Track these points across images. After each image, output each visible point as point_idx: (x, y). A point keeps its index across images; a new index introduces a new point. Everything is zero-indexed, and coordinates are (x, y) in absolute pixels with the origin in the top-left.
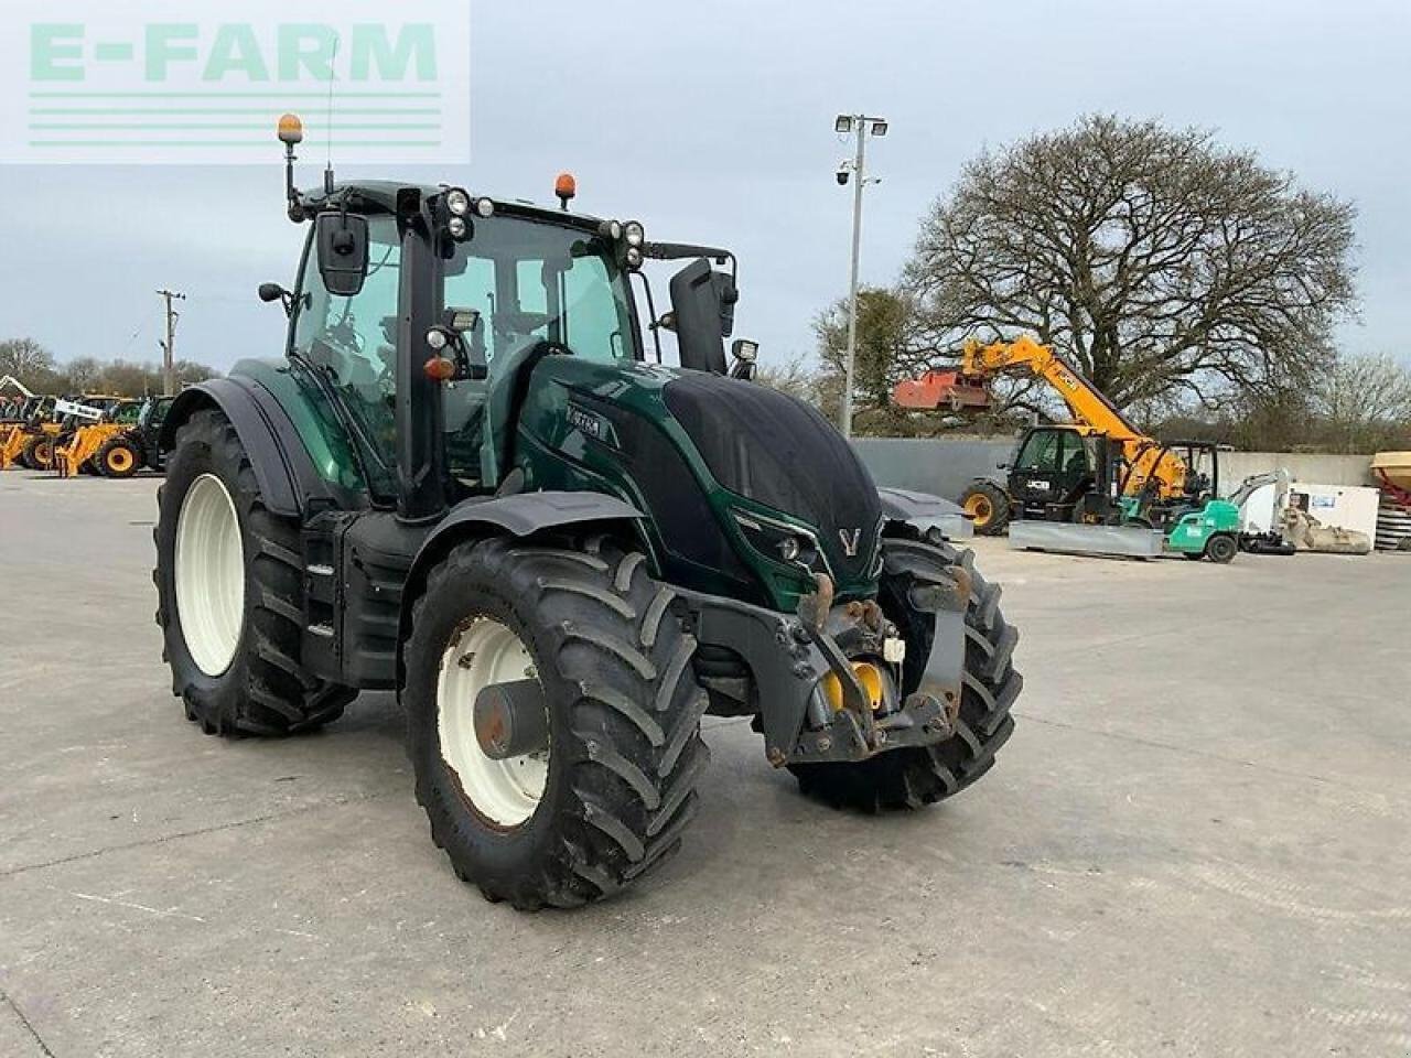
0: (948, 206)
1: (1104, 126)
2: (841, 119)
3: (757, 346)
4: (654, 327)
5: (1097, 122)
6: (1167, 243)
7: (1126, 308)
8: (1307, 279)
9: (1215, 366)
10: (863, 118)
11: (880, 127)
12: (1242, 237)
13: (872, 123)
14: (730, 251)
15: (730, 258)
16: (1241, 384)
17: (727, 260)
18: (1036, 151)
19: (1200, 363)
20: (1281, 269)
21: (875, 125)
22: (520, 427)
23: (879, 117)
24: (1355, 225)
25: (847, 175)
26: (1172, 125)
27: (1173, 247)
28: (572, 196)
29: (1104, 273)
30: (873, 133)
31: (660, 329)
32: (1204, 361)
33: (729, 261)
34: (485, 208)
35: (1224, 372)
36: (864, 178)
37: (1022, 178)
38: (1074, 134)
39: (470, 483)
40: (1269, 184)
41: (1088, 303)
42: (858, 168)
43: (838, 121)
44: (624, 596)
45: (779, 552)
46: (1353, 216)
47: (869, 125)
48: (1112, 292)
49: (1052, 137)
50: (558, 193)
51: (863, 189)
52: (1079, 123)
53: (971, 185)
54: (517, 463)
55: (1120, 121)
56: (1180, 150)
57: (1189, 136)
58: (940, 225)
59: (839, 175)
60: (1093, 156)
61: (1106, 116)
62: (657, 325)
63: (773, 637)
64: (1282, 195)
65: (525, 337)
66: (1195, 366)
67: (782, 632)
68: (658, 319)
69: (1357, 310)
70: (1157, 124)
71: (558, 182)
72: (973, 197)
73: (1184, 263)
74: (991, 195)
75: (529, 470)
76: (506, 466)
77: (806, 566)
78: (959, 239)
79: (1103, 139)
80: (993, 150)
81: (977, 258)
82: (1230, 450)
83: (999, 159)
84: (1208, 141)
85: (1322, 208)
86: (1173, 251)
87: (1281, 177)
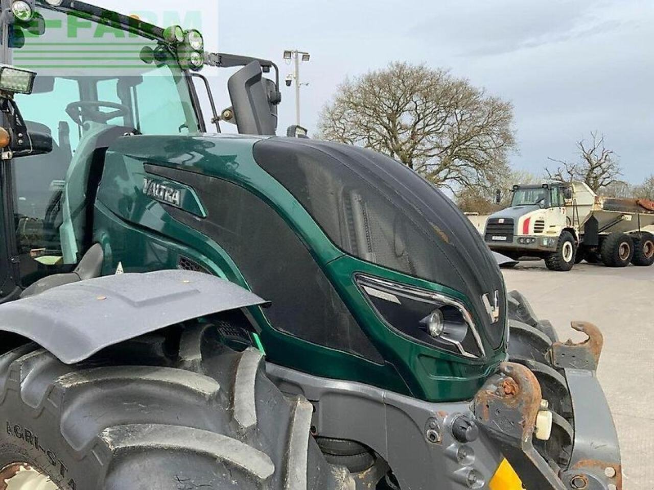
0: (331, 106)
1: (402, 68)
2: (286, 52)
4: (216, 120)
5: (397, 66)
6: (431, 123)
7: (415, 152)
8: (494, 136)
9: (454, 178)
10: (297, 52)
11: (306, 57)
12: (463, 119)
13: (302, 55)
14: (273, 62)
15: (273, 67)
16: (466, 186)
17: (270, 69)
18: (369, 79)
19: (448, 177)
20: (482, 133)
21: (303, 56)
22: (97, 204)
23: (307, 52)
24: (513, 112)
25: (290, 81)
26: (432, 67)
27: (434, 123)
29: (403, 137)
30: (303, 60)
31: (222, 122)
32: (449, 176)
33: (272, 69)
35: (458, 181)
36: (300, 83)
37: (365, 92)
38: (387, 71)
39: (50, 260)
40: (474, 94)
41: (397, 152)
42: (297, 78)
43: (284, 53)
44: (249, 436)
45: (426, 329)
46: (512, 108)
47: (300, 56)
48: (408, 145)
49: (378, 73)
51: (300, 89)
52: (389, 66)
53: (342, 96)
54: (95, 239)
55: (408, 65)
56: (435, 80)
57: (439, 72)
58: (328, 116)
59: (287, 81)
60: (395, 81)
61: (401, 62)
62: (218, 119)
63: (423, 434)
64: (480, 99)
65: (101, 125)
66: (445, 178)
67: (436, 428)
68: (219, 114)
69: (518, 149)
70: (424, 67)
72: (342, 101)
73: (441, 131)
74: (351, 100)
75: (108, 246)
76: (86, 242)
77: (457, 343)
78: (337, 122)
79: (400, 73)
80: (351, 80)
81: (346, 131)
82: (477, 215)
83: (354, 83)
84: (448, 74)
85: (497, 105)
86: (434, 126)
87: (479, 91)
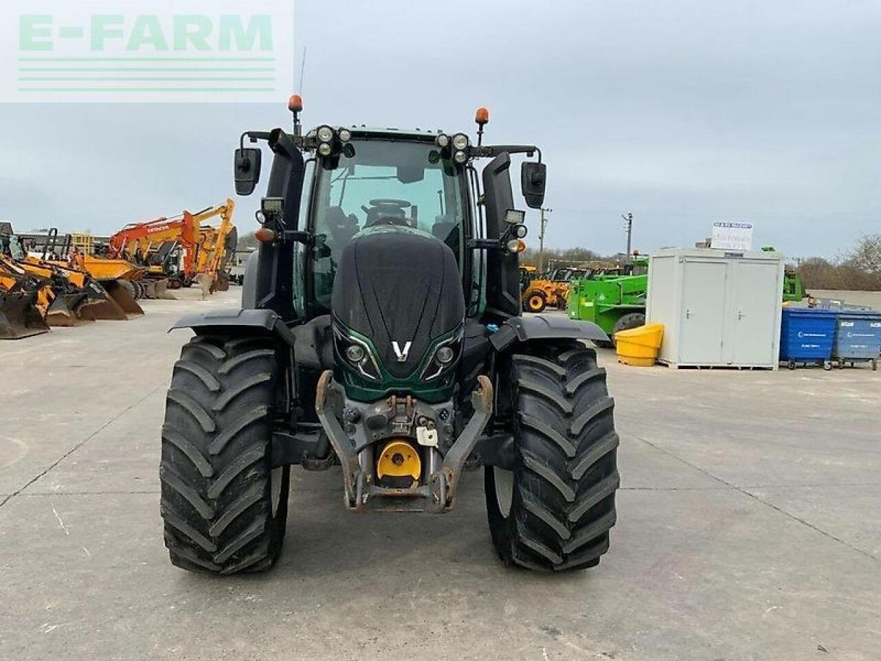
3: (524, 213)
14: (537, 147)
17: (534, 153)
28: (486, 122)
33: (536, 154)
34: (345, 136)
44: (218, 376)
50: (477, 121)
71: (478, 113)
